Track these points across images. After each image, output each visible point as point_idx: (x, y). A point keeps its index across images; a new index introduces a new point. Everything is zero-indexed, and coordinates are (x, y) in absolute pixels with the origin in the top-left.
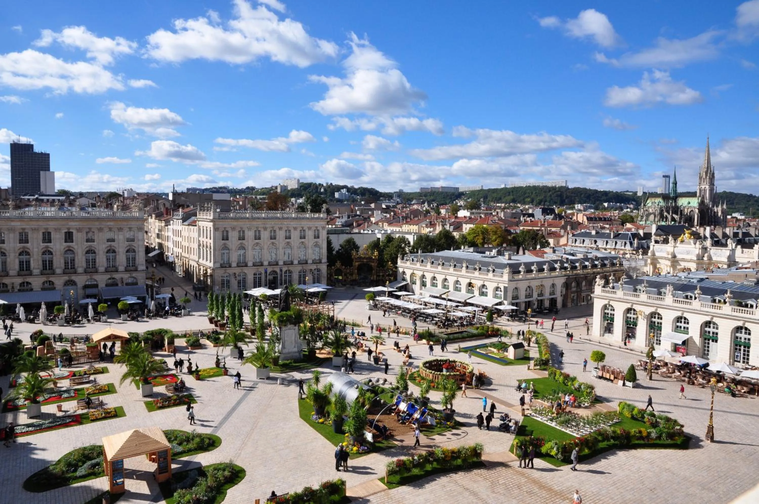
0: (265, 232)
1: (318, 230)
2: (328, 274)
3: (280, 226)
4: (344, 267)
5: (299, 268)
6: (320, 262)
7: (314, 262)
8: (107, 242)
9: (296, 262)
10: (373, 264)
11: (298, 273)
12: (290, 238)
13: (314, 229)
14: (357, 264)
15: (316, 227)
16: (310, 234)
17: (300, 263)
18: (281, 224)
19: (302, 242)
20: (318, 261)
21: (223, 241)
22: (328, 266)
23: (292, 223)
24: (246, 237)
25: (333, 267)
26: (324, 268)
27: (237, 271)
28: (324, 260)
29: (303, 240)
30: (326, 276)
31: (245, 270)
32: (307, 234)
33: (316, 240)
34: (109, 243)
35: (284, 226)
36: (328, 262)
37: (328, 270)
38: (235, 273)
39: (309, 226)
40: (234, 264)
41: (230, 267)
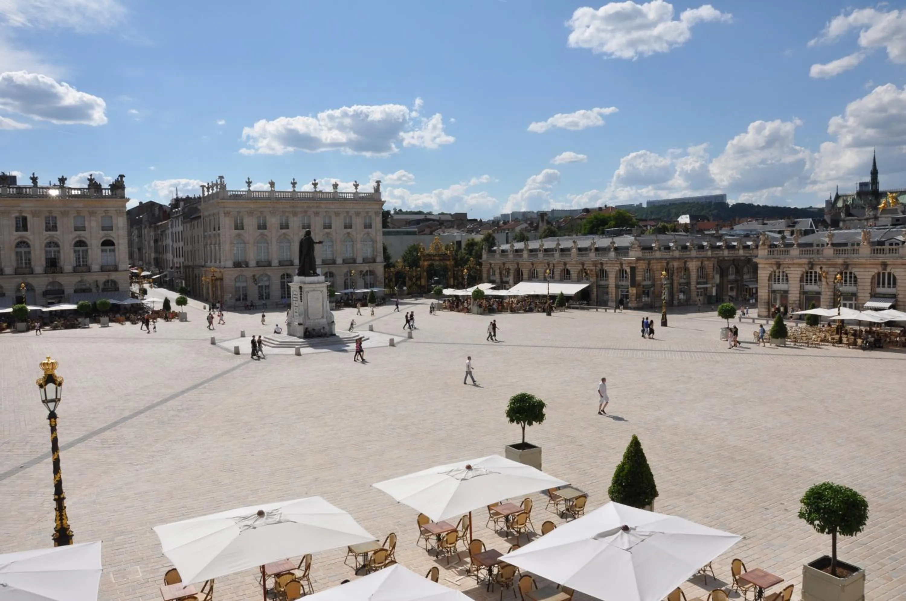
0: (295, 219)
1: (370, 217)
2: (385, 278)
3: (315, 210)
4: (407, 268)
5: (345, 269)
6: (374, 261)
7: (365, 261)
8: (75, 230)
9: (339, 261)
10: (448, 263)
11: (343, 276)
12: (330, 227)
13: (363, 214)
14: (426, 263)
15: (367, 213)
16: (358, 222)
17: (345, 262)
18: (317, 207)
19: (348, 233)
20: (371, 260)
21: (237, 231)
22: (385, 267)
23: (332, 206)
24: (268, 225)
25: (392, 269)
26: (379, 269)
27: (258, 271)
28: (379, 258)
29: (349, 230)
30: (383, 280)
31: (269, 271)
32: (354, 222)
33: (367, 230)
34: (78, 232)
35: (321, 210)
37: (385, 272)
38: (254, 276)
39: (356, 210)
40: (252, 263)
41: (247, 266)
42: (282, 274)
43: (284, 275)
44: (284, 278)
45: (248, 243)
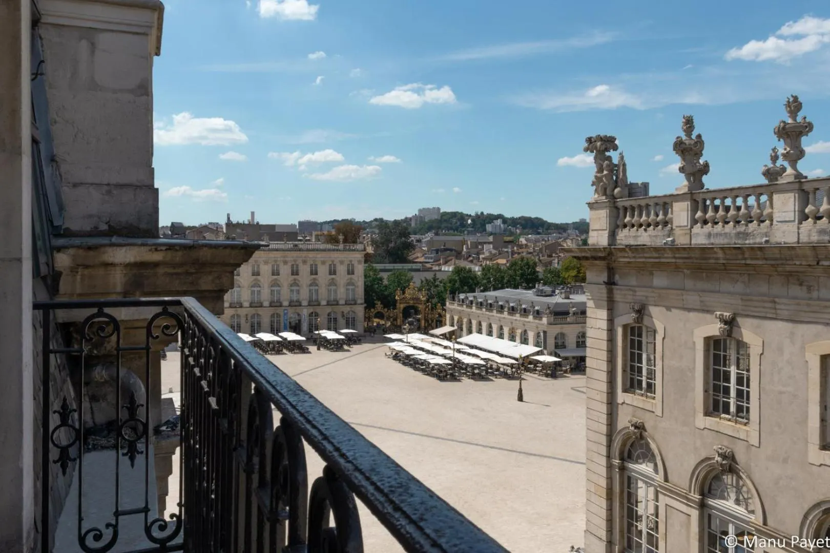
0: (285, 266)
1: (353, 265)
2: (365, 317)
3: (303, 259)
4: (386, 310)
5: (329, 309)
6: (356, 303)
7: (347, 303)
9: (323, 303)
10: (420, 306)
11: (326, 316)
12: (316, 274)
13: (346, 263)
14: (402, 306)
16: (342, 269)
17: (328, 304)
18: (305, 257)
19: (333, 279)
20: (352, 302)
22: (366, 308)
23: (319, 256)
24: (261, 272)
25: (372, 310)
26: (360, 310)
27: (251, 311)
28: (361, 300)
29: (333, 276)
30: (362, 320)
31: (260, 311)
32: (338, 269)
33: (350, 276)
35: (308, 259)
36: (365, 302)
37: (365, 313)
38: (247, 315)
39: (340, 259)
40: (246, 304)
41: (241, 307)
42: (272, 313)
43: (274, 314)
44: (274, 317)
45: (243, 287)
